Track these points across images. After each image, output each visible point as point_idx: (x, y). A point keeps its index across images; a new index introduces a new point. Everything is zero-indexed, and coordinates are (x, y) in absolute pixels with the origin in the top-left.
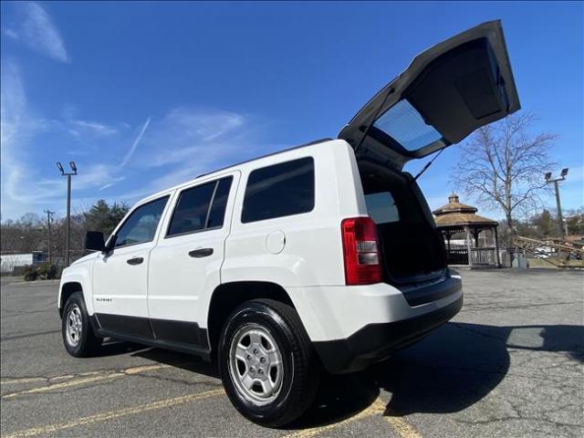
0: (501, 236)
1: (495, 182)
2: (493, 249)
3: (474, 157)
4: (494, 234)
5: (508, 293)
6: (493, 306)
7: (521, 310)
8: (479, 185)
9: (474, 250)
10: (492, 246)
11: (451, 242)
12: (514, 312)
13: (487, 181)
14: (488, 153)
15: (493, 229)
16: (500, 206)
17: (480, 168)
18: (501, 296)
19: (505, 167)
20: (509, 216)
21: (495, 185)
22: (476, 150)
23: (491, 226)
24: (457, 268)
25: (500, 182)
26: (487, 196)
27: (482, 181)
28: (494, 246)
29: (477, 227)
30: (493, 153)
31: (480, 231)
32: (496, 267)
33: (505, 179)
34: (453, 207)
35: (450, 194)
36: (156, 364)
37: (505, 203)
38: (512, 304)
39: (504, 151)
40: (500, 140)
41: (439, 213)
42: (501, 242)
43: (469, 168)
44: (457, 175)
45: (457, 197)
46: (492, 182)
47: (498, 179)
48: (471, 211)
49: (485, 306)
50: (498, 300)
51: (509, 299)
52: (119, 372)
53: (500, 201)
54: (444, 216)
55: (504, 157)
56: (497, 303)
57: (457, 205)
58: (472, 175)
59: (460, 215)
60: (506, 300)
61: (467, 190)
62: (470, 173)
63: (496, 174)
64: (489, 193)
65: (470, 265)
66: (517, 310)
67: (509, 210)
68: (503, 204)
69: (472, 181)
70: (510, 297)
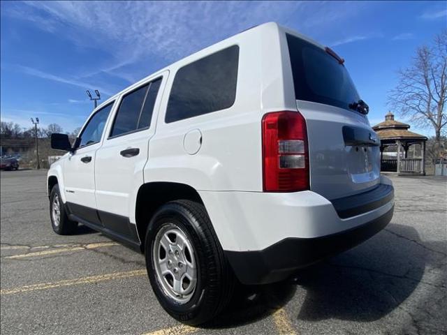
0: (429, 150)
1: (429, 103)
2: (420, 160)
3: (412, 81)
4: (423, 148)
5: (428, 197)
6: (411, 208)
7: (438, 214)
8: (414, 106)
9: (403, 160)
10: (420, 157)
11: (384, 153)
12: (431, 215)
13: (422, 102)
14: (426, 77)
15: (423, 143)
16: (431, 124)
17: (416, 91)
18: (422, 200)
19: (439, 90)
20: (438, 132)
21: (429, 105)
22: (414, 75)
23: (420, 140)
24: (386, 174)
25: (434, 103)
26: (420, 115)
27: (417, 102)
28: (422, 157)
29: (408, 142)
30: (430, 77)
31: (410, 145)
32: (421, 175)
33: (438, 100)
34: (388, 124)
35: (387, 114)
36: (112, 242)
37: (436, 122)
38: (431, 208)
39: (441, 76)
40: (438, 66)
41: (376, 129)
42: (429, 155)
43: (406, 91)
44: (395, 97)
45: (392, 116)
46: (426, 103)
47: (432, 100)
48: (405, 127)
49: (405, 208)
50: (418, 203)
51: (428, 203)
52: (81, 246)
53: (432, 120)
54: (380, 132)
55: (440, 81)
56: (417, 206)
57: (392, 122)
58: (409, 97)
59: (393, 130)
60: (425, 203)
61: (403, 110)
62: (407, 95)
63: (431, 95)
64: (423, 113)
65: (398, 172)
66: (435, 213)
67: (438, 127)
68: (434, 122)
69: (408, 102)
70: (430, 201)
